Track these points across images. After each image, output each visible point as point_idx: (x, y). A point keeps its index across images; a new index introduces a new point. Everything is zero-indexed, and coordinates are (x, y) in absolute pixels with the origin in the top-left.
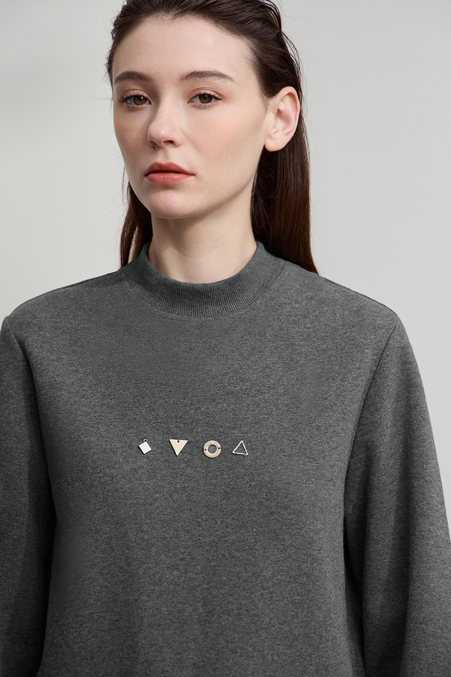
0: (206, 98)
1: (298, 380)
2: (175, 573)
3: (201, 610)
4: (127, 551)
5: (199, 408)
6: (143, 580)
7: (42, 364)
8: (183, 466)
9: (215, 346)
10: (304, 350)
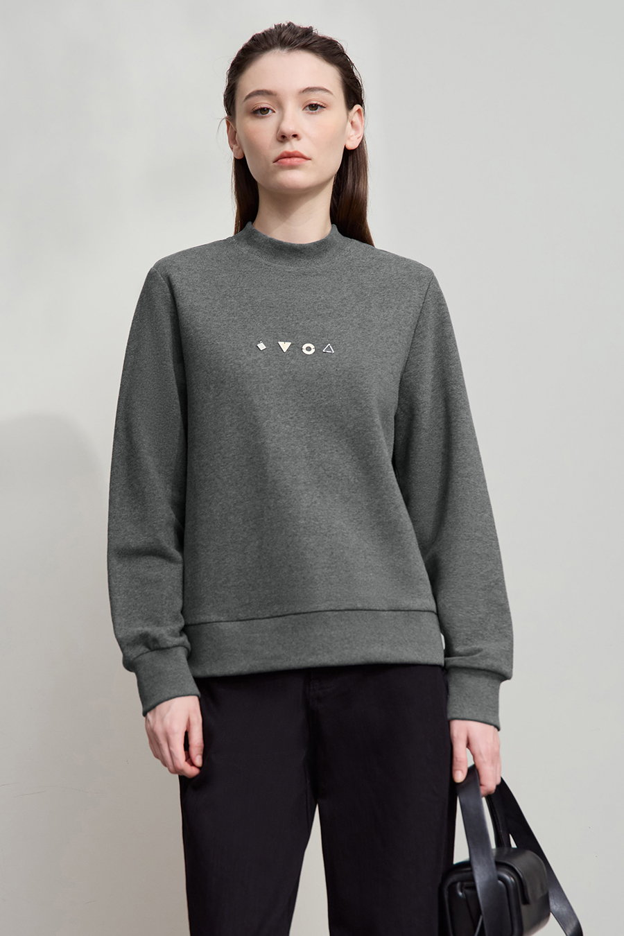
0: (313, 107)
1: (366, 307)
2: (288, 426)
3: (306, 450)
4: (254, 412)
5: (297, 323)
6: (266, 430)
7: (182, 293)
8: (289, 358)
9: (308, 285)
10: (370, 286)
